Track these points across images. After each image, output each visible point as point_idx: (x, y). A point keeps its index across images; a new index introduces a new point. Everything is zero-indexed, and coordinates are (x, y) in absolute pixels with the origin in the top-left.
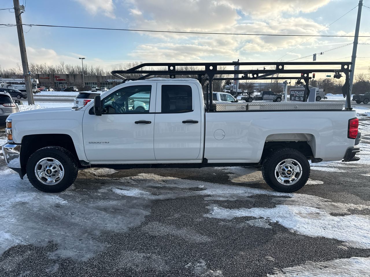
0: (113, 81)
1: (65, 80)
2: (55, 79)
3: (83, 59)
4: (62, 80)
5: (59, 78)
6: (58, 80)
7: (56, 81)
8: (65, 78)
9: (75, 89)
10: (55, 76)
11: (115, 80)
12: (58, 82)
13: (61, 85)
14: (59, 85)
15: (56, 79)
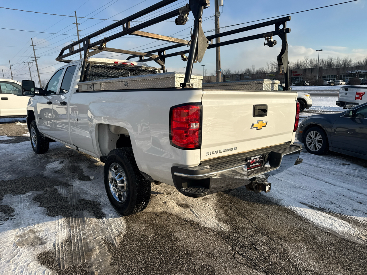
0: (356, 73)
1: (301, 75)
2: (292, 74)
3: (320, 51)
4: (299, 75)
5: (297, 73)
6: (296, 75)
7: (293, 77)
8: (302, 72)
9: (306, 83)
10: (293, 71)
11: (360, 70)
12: (295, 77)
13: (297, 80)
14: (295, 80)
15: (294, 74)
